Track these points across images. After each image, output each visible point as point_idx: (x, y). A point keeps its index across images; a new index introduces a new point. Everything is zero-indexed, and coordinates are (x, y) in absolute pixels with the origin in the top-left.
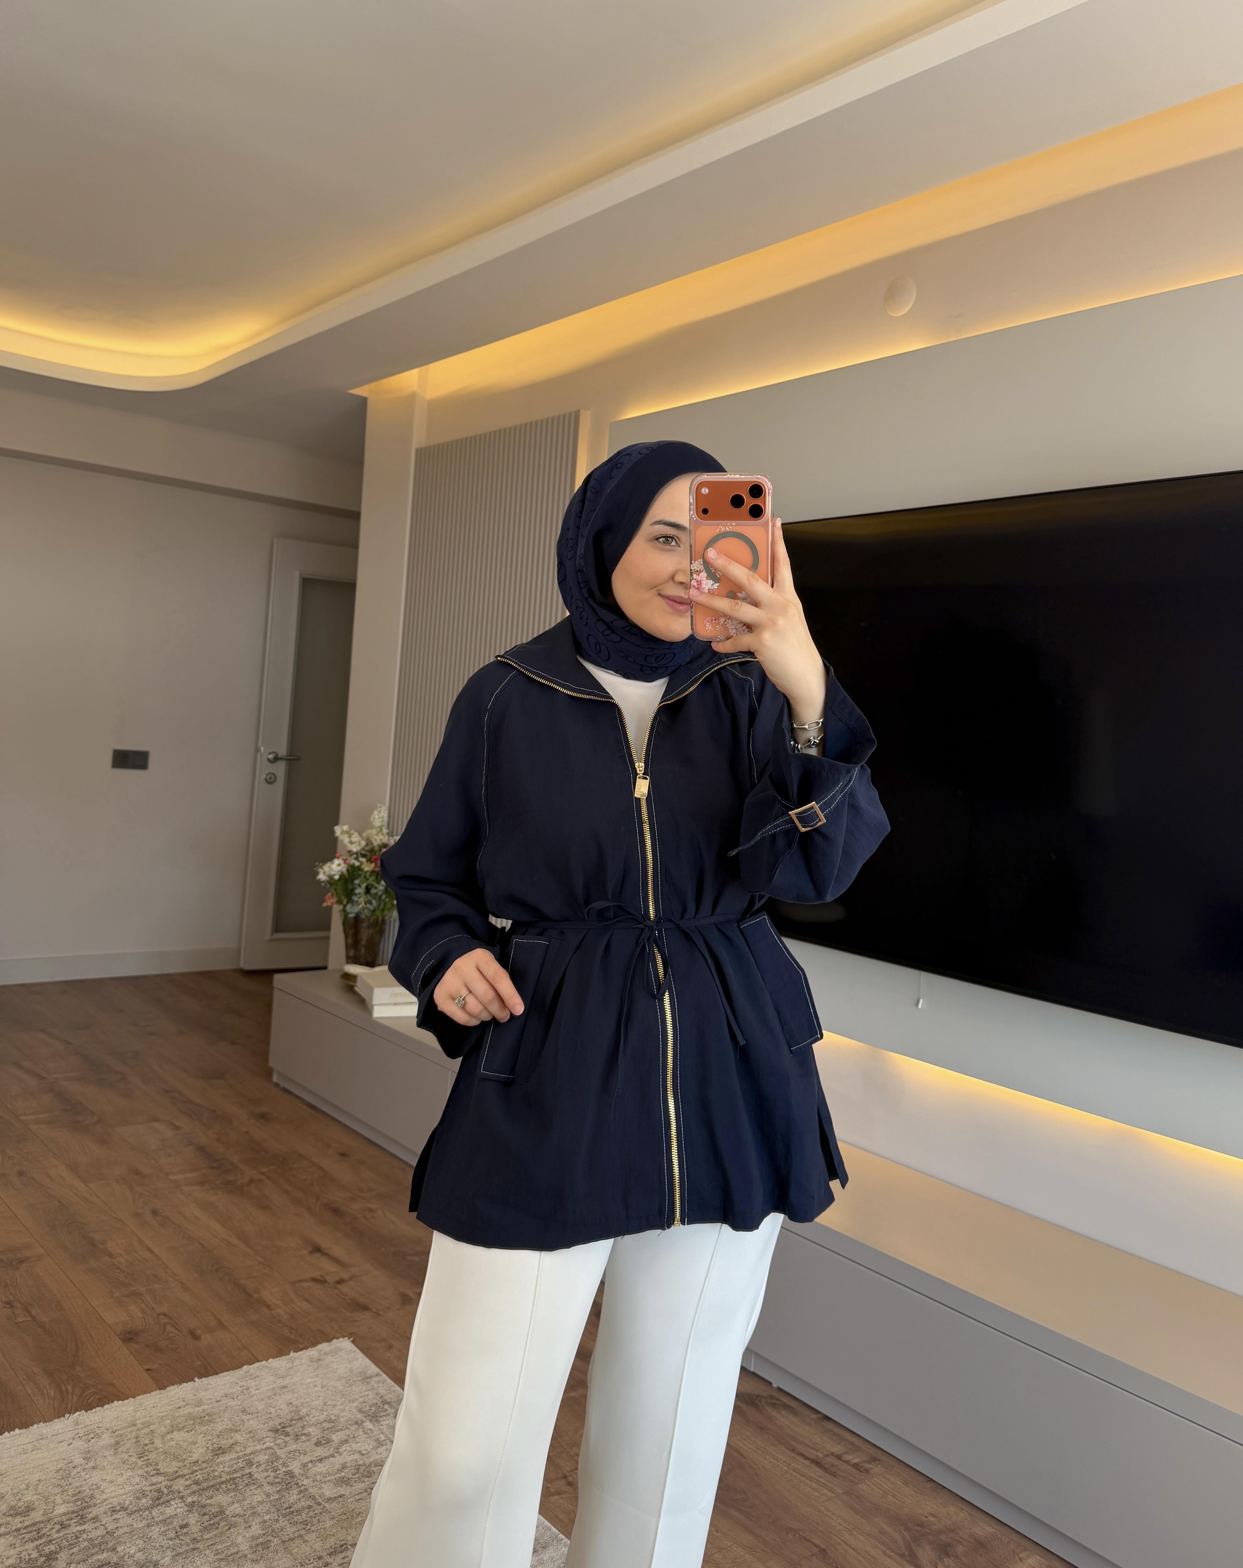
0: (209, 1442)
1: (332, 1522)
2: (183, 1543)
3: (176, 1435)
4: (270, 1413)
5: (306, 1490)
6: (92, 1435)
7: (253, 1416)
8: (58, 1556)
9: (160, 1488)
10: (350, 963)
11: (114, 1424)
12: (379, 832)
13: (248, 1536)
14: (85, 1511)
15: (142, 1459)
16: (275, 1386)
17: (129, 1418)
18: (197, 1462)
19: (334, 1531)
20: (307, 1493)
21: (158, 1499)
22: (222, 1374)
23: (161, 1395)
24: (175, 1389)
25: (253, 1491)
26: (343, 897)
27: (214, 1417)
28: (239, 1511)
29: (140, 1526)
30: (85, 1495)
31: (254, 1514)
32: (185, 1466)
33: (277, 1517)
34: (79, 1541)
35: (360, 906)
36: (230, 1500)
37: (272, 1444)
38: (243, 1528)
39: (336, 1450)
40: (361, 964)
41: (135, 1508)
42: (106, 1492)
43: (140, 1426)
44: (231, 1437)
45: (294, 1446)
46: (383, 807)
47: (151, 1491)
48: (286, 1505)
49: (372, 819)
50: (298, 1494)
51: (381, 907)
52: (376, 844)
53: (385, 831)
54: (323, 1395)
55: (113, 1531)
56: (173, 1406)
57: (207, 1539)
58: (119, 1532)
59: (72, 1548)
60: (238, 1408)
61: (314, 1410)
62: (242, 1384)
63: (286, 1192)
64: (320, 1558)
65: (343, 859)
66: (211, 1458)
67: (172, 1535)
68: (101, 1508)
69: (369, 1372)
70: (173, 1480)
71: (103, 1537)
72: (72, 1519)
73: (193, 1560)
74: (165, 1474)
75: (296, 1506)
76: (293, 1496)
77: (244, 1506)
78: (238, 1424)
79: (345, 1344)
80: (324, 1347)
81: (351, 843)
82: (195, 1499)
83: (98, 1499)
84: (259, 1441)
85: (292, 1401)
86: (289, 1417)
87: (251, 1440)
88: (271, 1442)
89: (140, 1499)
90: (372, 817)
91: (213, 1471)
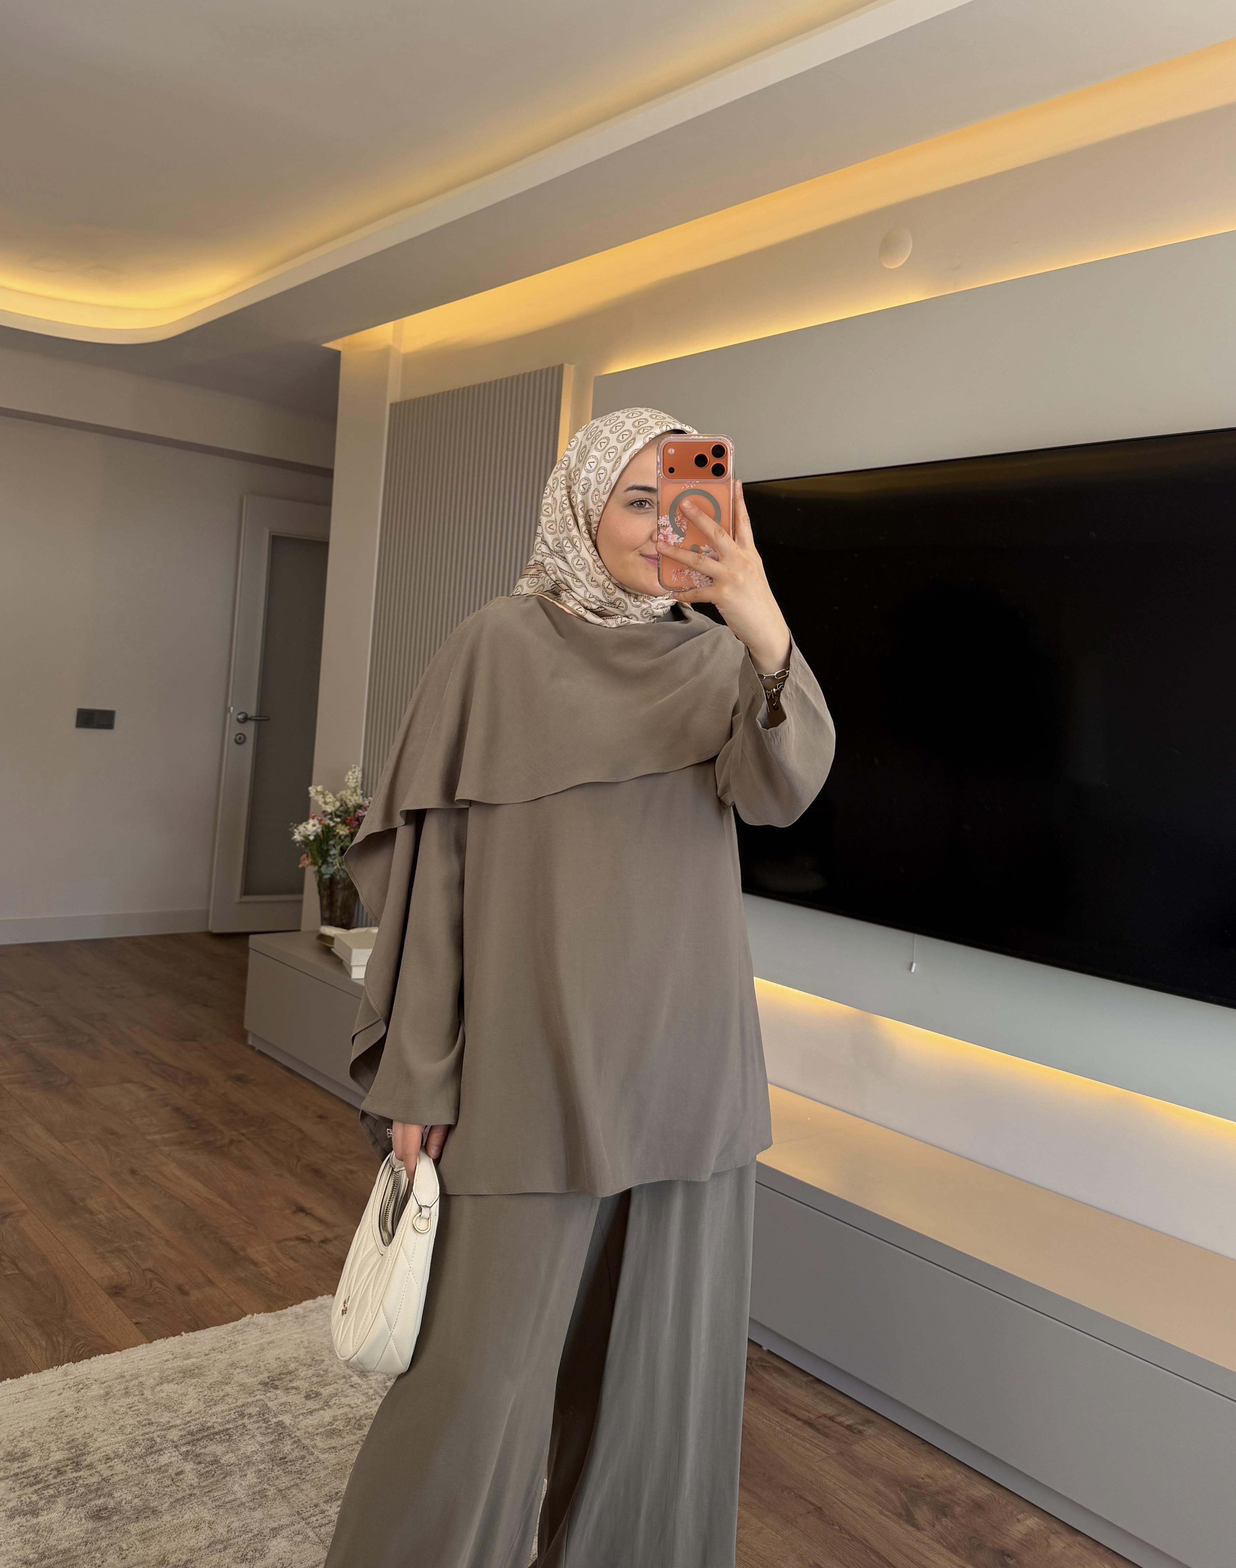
0: (200, 1393)
1: (326, 1472)
2: (180, 1489)
3: (166, 1387)
4: (259, 1367)
5: (299, 1440)
6: (81, 1386)
7: (243, 1370)
8: (58, 1500)
9: (153, 1438)
10: (326, 925)
11: (102, 1375)
12: (353, 793)
13: (244, 1484)
14: (80, 1458)
15: (133, 1410)
16: (262, 1341)
17: (117, 1370)
18: (190, 1413)
19: (328, 1481)
20: (301, 1444)
21: (151, 1447)
22: (208, 1329)
23: (148, 1349)
24: (161, 1343)
25: (247, 1441)
26: (318, 859)
27: (204, 1370)
28: (233, 1460)
29: (135, 1473)
30: (78, 1443)
31: (248, 1463)
32: (177, 1416)
33: (271, 1467)
34: (75, 1486)
35: (335, 867)
36: (224, 1449)
37: (262, 1397)
38: (238, 1476)
39: (326, 1404)
40: (336, 926)
41: (129, 1457)
42: (99, 1440)
43: (128, 1378)
44: (222, 1390)
45: (285, 1399)
46: (357, 767)
47: (144, 1440)
48: (281, 1456)
49: (346, 780)
50: (292, 1445)
52: (350, 805)
53: (359, 792)
54: (311, 1350)
55: (108, 1478)
56: (161, 1359)
57: (204, 1486)
58: (114, 1479)
59: (70, 1494)
60: (227, 1362)
61: (303, 1365)
62: (229, 1339)
63: (267, 1153)
64: (316, 1506)
65: (317, 819)
66: (203, 1409)
67: (169, 1482)
68: (95, 1456)
70: (165, 1430)
71: (99, 1483)
72: (68, 1465)
73: (191, 1506)
74: (157, 1424)
75: (290, 1456)
76: (287, 1447)
77: (238, 1455)
78: (228, 1377)
80: (309, 1304)
81: (326, 803)
82: (189, 1448)
83: (92, 1447)
84: (250, 1394)
85: (281, 1356)
86: (278, 1371)
87: (241, 1392)
88: (262, 1395)
89: (133, 1448)
90: (347, 777)
91: (206, 1422)
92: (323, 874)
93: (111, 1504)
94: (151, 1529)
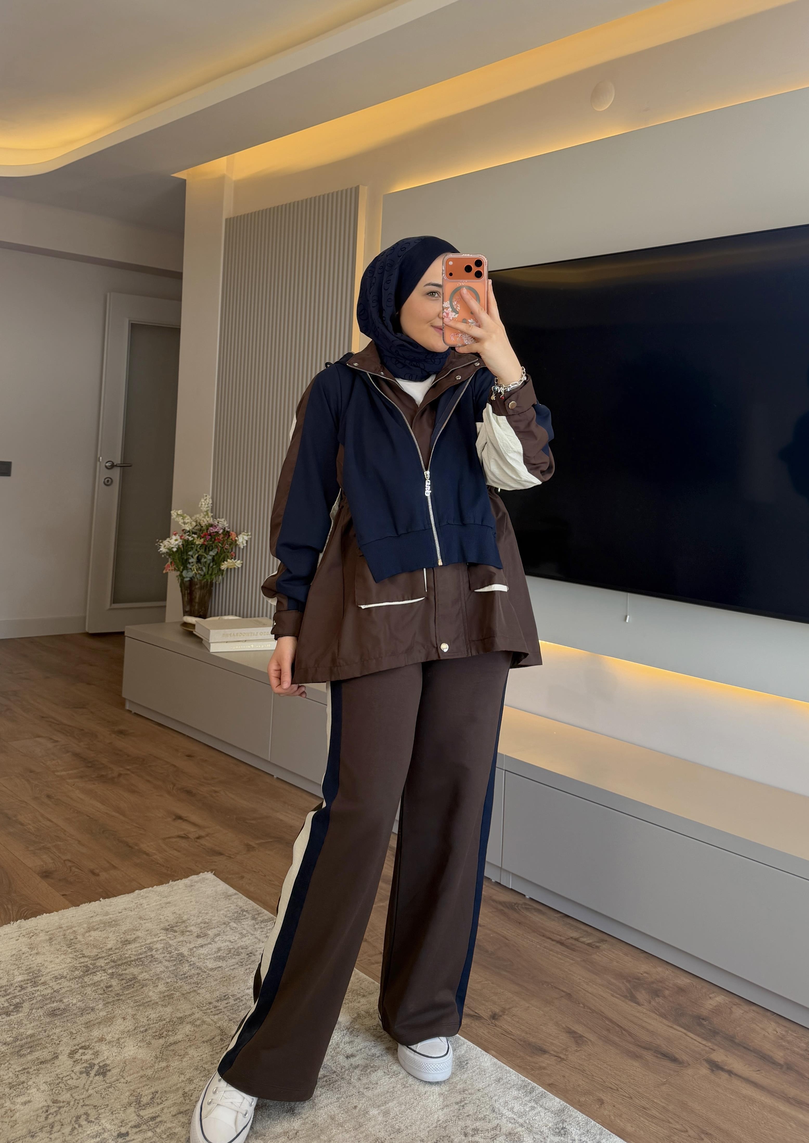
0: (117, 937)
1: (215, 983)
2: (110, 996)
3: (93, 933)
4: (160, 919)
5: (194, 963)
6: (32, 934)
7: (148, 921)
8: (23, 1005)
9: (87, 965)
10: (187, 615)
11: (46, 927)
12: (205, 515)
13: (156, 991)
14: (37, 979)
15: (71, 948)
16: (161, 902)
17: (57, 923)
18: (112, 949)
20: (195, 966)
21: (87, 971)
22: (120, 896)
23: (77, 910)
24: (86, 906)
25: (156, 965)
26: (180, 566)
27: (119, 922)
28: (147, 977)
29: (77, 987)
30: (34, 970)
32: (103, 951)
33: (176, 980)
34: (35, 996)
35: (194, 572)
36: (140, 971)
37: (165, 938)
38: (152, 987)
39: (212, 940)
40: (196, 616)
41: (71, 977)
42: (49, 967)
43: (65, 928)
44: (134, 934)
45: (182, 938)
46: (208, 496)
47: (81, 967)
48: (181, 973)
49: (200, 506)
50: (189, 966)
51: (210, 572)
52: (203, 524)
53: (210, 514)
54: (198, 907)
55: (58, 990)
56: (87, 916)
57: (127, 994)
58: (62, 991)
59: (31, 1001)
60: (136, 916)
61: (193, 917)
62: (136, 902)
63: (148, 781)
64: (210, 1003)
65: (179, 536)
66: (121, 946)
67: (102, 992)
68: (47, 977)
69: (229, 893)
70: (95, 960)
71: (52, 994)
72: (28, 984)
73: (119, 1006)
74: (89, 957)
75: (188, 973)
76: (186, 968)
77: (150, 974)
78: (137, 926)
79: (209, 876)
80: (194, 878)
81: (184, 523)
82: (114, 971)
83: (44, 972)
84: (155, 936)
85: (176, 911)
86: (175, 921)
87: (149, 935)
88: (164, 936)
89: (74, 971)
90: (200, 503)
91: (124, 954)
92: (184, 578)
93: (62, 1006)
94: (92, 1020)
